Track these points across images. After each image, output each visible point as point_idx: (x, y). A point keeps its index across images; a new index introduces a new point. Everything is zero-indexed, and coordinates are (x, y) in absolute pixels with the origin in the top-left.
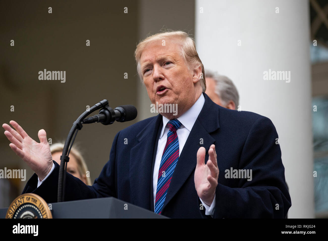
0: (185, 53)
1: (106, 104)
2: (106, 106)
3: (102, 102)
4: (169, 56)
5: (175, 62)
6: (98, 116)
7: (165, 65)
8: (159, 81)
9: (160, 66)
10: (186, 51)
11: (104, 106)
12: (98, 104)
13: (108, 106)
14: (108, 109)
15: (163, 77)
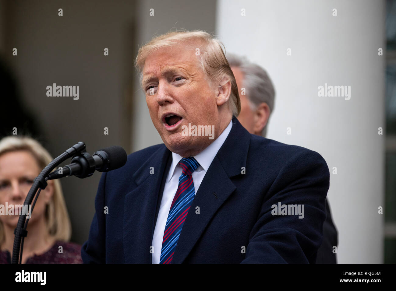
0: (206, 63)
1: (83, 148)
2: (82, 151)
3: (76, 146)
4: (181, 69)
5: (188, 77)
6: (69, 167)
7: (175, 81)
8: (165, 105)
9: (167, 83)
10: (208, 61)
11: (79, 152)
12: (70, 150)
13: (85, 151)
14: (84, 155)
15: (171, 99)
